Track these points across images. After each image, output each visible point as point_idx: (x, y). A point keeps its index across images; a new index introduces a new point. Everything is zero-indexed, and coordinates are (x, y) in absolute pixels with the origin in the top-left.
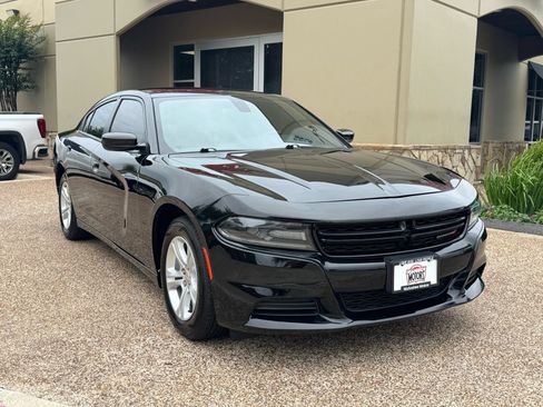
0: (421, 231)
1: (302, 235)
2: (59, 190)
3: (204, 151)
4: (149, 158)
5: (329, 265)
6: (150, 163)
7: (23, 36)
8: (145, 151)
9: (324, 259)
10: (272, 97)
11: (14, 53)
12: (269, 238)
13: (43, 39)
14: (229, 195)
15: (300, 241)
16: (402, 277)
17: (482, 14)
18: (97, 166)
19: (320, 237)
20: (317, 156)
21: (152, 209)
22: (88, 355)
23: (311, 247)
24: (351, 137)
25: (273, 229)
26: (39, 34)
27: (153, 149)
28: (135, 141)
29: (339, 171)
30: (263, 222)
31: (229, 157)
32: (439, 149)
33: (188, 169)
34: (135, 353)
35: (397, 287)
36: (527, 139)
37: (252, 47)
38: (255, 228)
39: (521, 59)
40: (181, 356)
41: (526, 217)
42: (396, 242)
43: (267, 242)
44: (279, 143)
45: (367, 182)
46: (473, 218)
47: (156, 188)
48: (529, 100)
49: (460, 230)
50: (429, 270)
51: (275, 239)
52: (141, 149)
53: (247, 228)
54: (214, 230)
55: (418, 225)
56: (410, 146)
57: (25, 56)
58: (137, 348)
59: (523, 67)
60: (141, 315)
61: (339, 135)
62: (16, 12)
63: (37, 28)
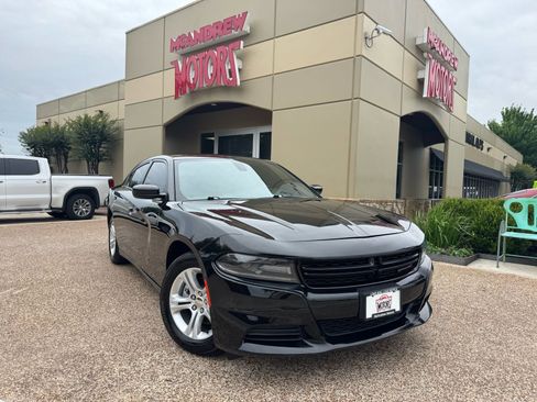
0: (386, 266)
1: (288, 270)
2: (109, 228)
3: (210, 199)
4: (168, 204)
5: (311, 296)
6: (169, 208)
7: (104, 126)
8: (165, 199)
9: (306, 291)
10: (265, 162)
11: (98, 137)
12: (259, 272)
13: (117, 129)
14: (226, 235)
15: (286, 275)
16: (373, 306)
17: (403, 114)
18: (131, 210)
19: (303, 271)
20: (298, 204)
21: (168, 243)
22: (102, 370)
23: (295, 280)
24: (321, 190)
25: (263, 264)
26: (115, 126)
27: (171, 197)
28: (158, 191)
29: (315, 216)
30: (254, 258)
31: (229, 204)
32: (377, 202)
33: (197, 214)
34: (142, 368)
35: (369, 316)
36: (430, 197)
37: (252, 135)
38: (247, 263)
39: (426, 146)
40: (181, 372)
41: (443, 250)
42: (366, 275)
43: (258, 274)
44: (267, 194)
45: (338, 223)
46: (424, 254)
47: (171, 225)
48: (431, 173)
49: (415, 265)
50: (393, 300)
51: (265, 272)
52: (163, 197)
53: (241, 263)
54: (213, 265)
55: (384, 261)
56: (358, 200)
57: (105, 139)
58: (145, 362)
59: (427, 150)
60: (154, 331)
61: (312, 189)
62: (101, 112)
63: (113, 122)
